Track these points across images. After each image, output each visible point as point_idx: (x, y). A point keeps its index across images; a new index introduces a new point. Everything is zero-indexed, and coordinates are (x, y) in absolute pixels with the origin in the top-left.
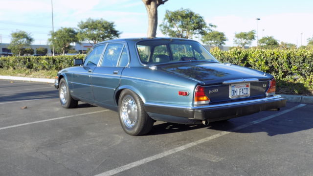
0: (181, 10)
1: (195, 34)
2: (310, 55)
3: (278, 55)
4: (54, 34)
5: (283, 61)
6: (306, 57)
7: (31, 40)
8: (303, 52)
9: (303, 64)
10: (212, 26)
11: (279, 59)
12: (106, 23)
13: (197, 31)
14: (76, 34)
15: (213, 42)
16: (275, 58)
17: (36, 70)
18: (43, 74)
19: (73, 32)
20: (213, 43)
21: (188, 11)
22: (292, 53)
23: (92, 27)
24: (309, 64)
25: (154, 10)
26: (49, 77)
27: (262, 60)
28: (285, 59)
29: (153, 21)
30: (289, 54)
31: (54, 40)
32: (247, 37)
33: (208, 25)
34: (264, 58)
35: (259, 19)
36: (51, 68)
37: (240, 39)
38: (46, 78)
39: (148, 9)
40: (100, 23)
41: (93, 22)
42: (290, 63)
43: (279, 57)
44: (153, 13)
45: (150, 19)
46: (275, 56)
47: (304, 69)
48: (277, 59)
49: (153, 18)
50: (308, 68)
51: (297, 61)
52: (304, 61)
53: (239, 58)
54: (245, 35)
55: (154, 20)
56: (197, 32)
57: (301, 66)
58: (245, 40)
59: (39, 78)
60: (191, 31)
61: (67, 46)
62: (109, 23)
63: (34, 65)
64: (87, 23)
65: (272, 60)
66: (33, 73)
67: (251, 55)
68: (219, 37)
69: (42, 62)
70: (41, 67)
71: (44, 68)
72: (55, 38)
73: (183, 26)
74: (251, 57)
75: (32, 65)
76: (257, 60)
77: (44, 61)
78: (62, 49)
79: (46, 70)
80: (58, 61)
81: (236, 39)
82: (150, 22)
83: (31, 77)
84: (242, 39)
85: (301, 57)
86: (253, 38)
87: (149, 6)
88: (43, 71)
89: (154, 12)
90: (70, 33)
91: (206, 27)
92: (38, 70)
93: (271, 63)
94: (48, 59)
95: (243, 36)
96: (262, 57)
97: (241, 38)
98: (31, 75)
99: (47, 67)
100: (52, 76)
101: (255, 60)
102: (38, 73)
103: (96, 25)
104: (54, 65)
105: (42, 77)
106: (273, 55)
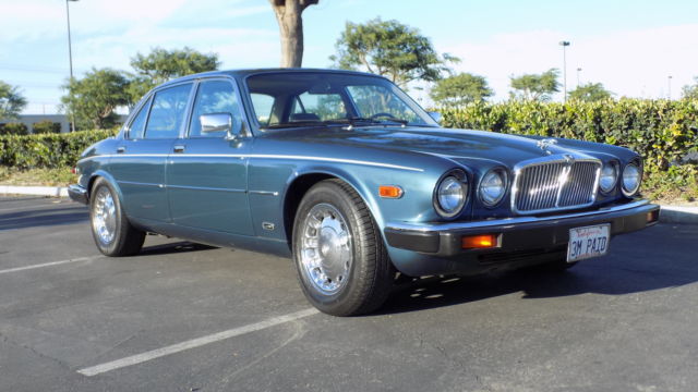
0: (377, 23)
1: (412, 78)
2: (643, 111)
3: (573, 114)
4: (75, 87)
5: (585, 125)
6: (634, 115)
7: (18, 102)
8: (627, 105)
9: (630, 132)
10: (451, 59)
11: (577, 123)
12: (198, 58)
13: (416, 73)
14: (128, 84)
15: (458, 98)
16: (568, 120)
17: (23, 168)
18: (38, 177)
19: (118, 79)
20: (458, 102)
21: (393, 24)
22: (605, 107)
23: (165, 67)
24: (642, 132)
25: (295, 17)
26: (52, 182)
27: (539, 127)
28: (590, 121)
29: (291, 43)
30: (598, 110)
31: (74, 101)
32: (540, 87)
33: (440, 57)
34: (542, 121)
35: (566, 44)
36: (56, 161)
37: (522, 92)
38: (44, 185)
39: (280, 16)
40: (183, 57)
41: (167, 56)
42: (602, 131)
43: (576, 117)
44: (291, 26)
45: (286, 40)
46: (568, 115)
47: (631, 143)
48: (571, 123)
49: (293, 36)
50: (640, 140)
51: (614, 124)
52: (630, 125)
53: (485, 123)
54: (534, 81)
55: (295, 42)
56: (416, 75)
57: (626, 137)
58: (535, 93)
59: (29, 185)
60: (400, 72)
61: (105, 115)
62: (205, 58)
63: (18, 155)
64: (152, 56)
65: (560, 124)
66: (14, 176)
67: (514, 114)
68: (474, 86)
69: (36, 149)
70: (34, 162)
71: (40, 163)
72: (77, 96)
73: (380, 62)
74: (514, 119)
75: (13, 157)
76: (527, 127)
77: (39, 144)
78: (94, 121)
79: (45, 168)
80: (72, 144)
81: (514, 90)
82: (286, 45)
83: (8, 185)
84: (528, 90)
85: (624, 116)
86: (552, 87)
87: (282, 8)
88: (39, 170)
89: (295, 23)
90: (114, 84)
91: (436, 62)
92: (27, 168)
93: (559, 131)
94: (48, 140)
95: (530, 83)
96: (539, 119)
97: (525, 89)
98: (10, 181)
99: (46, 158)
100: (59, 180)
101: (524, 126)
102: (26, 174)
103: (174, 62)
104: (65, 156)
105: (35, 183)
106: (563, 112)
